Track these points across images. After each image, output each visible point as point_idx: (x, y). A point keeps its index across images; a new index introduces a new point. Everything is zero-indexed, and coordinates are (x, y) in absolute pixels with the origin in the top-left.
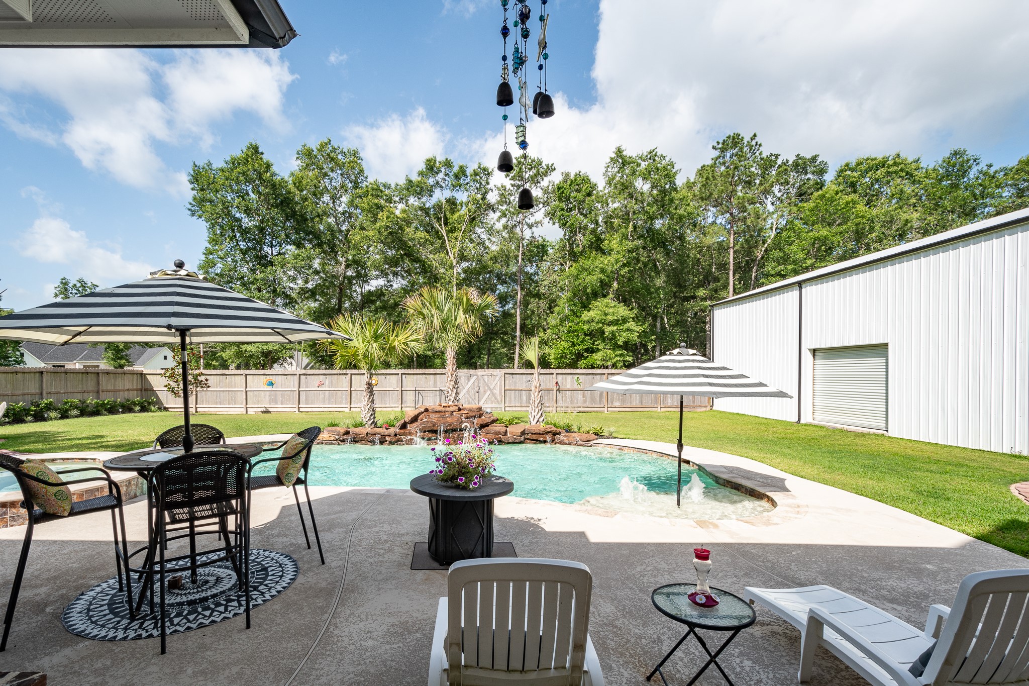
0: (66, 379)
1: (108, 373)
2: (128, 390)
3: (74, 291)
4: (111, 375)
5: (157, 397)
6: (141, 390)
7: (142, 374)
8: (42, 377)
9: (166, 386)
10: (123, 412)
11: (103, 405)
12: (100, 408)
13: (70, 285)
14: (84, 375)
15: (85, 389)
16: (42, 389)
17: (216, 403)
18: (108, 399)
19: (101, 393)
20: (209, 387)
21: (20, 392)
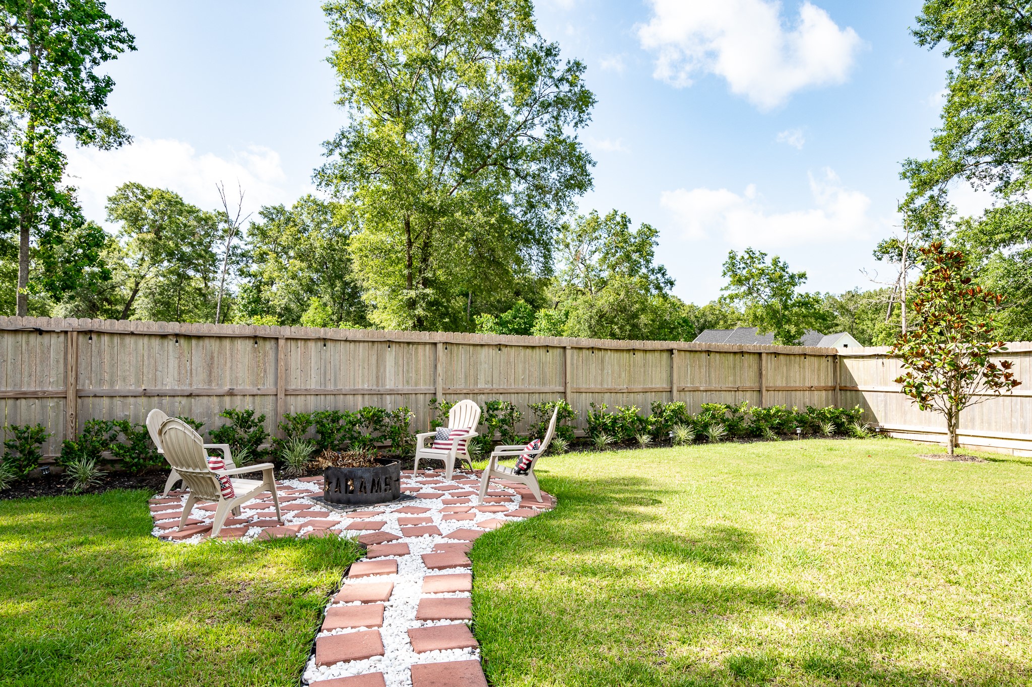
0: (709, 365)
1: (776, 354)
2: (811, 389)
3: (742, 265)
4: (781, 357)
5: (865, 405)
6: (834, 389)
7: (835, 357)
8: (672, 359)
9: (900, 380)
10: (804, 436)
11: (768, 417)
12: (762, 423)
13: (738, 258)
14: (738, 357)
15: (738, 384)
16: (672, 383)
17: (1012, 427)
18: (776, 403)
19: (764, 392)
20: (1015, 383)
21: (638, 387)
